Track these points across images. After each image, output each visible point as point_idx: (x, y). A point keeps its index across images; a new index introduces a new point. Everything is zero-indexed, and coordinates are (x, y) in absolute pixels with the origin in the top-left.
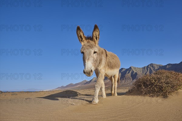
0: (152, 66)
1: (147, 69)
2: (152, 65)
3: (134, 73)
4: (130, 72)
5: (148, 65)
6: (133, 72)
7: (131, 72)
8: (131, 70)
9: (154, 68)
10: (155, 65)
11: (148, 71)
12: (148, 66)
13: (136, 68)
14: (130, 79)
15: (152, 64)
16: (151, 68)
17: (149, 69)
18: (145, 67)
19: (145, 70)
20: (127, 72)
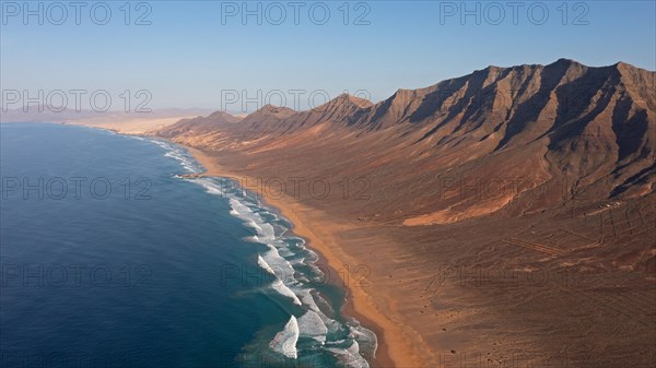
3: (631, 114)
4: (612, 104)
6: (629, 101)
7: (618, 101)
8: (618, 88)
13: (645, 76)
14: (609, 148)
20: (595, 99)
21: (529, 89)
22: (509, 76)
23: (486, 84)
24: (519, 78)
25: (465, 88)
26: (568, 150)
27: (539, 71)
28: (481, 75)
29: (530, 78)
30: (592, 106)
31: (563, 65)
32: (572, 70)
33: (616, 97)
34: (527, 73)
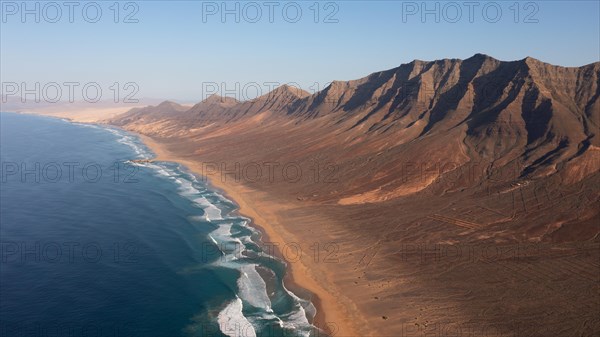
8: (527, 80)
13: (549, 70)
18: (593, 66)
19: (590, 87)
20: (507, 90)
21: (449, 81)
22: (432, 69)
23: (412, 76)
24: (441, 71)
25: (393, 80)
26: (484, 135)
27: (458, 65)
28: (407, 68)
29: (450, 71)
30: (504, 96)
31: (479, 59)
32: (487, 62)
33: (525, 87)
34: (448, 66)
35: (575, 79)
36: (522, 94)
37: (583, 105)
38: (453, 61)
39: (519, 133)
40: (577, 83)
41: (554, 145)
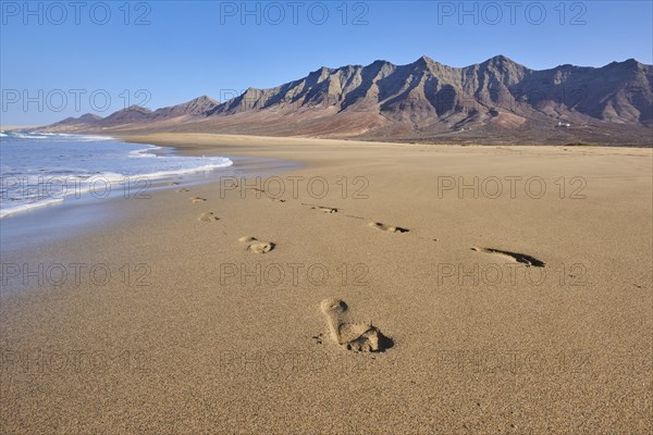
0: (500, 68)
1: (481, 79)
2: (499, 62)
3: (439, 88)
4: (422, 78)
5: (487, 62)
6: (435, 80)
7: (426, 82)
8: (425, 72)
9: (507, 74)
10: (511, 62)
11: (485, 85)
12: (484, 66)
13: (440, 67)
15: (501, 58)
16: (497, 74)
17: (487, 77)
18: (473, 67)
19: (473, 82)
20: (409, 80)
21: (354, 81)
22: (338, 73)
23: (320, 80)
24: (346, 75)
25: (303, 84)
26: (398, 109)
27: (360, 70)
28: (315, 75)
29: (353, 75)
30: (407, 86)
31: (379, 64)
32: (385, 67)
33: (424, 78)
34: (352, 70)
35: (460, 77)
36: (422, 83)
37: (472, 94)
38: (356, 67)
39: (429, 108)
40: (462, 80)
41: (464, 115)
